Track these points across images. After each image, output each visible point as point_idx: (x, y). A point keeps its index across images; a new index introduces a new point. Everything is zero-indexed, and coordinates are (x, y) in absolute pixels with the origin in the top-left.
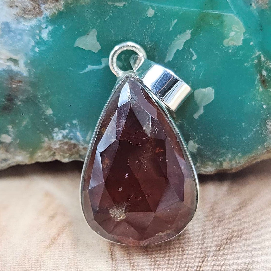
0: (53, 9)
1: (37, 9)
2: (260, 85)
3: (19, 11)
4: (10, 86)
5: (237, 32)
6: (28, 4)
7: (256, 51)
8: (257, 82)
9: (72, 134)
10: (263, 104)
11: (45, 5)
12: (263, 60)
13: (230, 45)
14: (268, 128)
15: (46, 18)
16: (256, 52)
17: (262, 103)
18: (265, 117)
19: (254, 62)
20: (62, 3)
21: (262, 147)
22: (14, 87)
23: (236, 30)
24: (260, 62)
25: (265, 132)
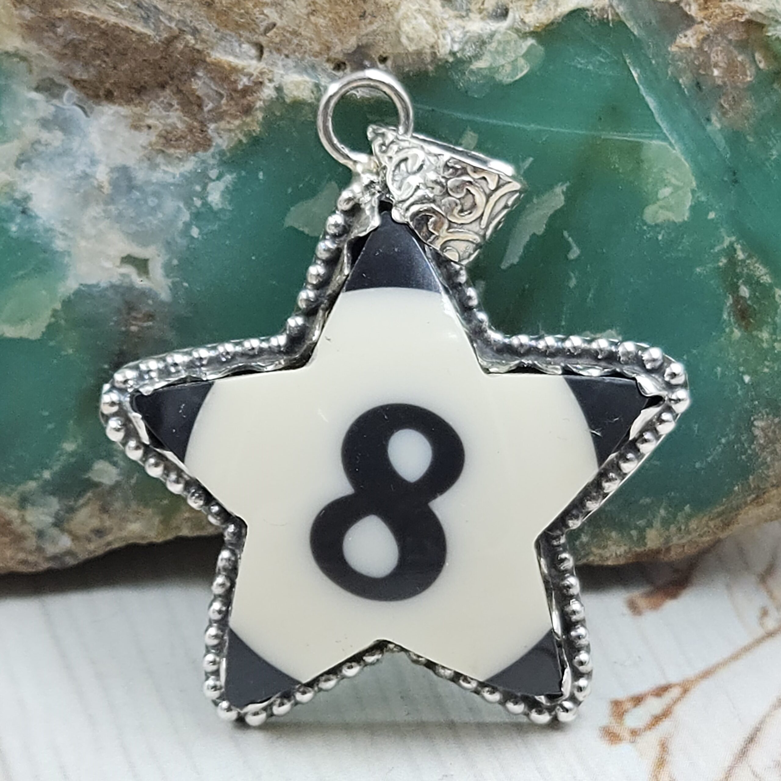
0: (237, 132)
1: (197, 134)
2: (735, 323)
3: (154, 139)
4: (123, 329)
5: (677, 188)
6: (175, 120)
7: (724, 234)
8: (726, 314)
10: (743, 373)
11: (216, 122)
12: (740, 258)
13: (661, 220)
14: (756, 437)
15: (220, 155)
16: (723, 237)
17: (742, 369)
18: (747, 405)
19: (718, 262)
20: (260, 115)
21: (742, 484)
22: (133, 332)
23: (674, 181)
24: (732, 262)
25: (750, 447)
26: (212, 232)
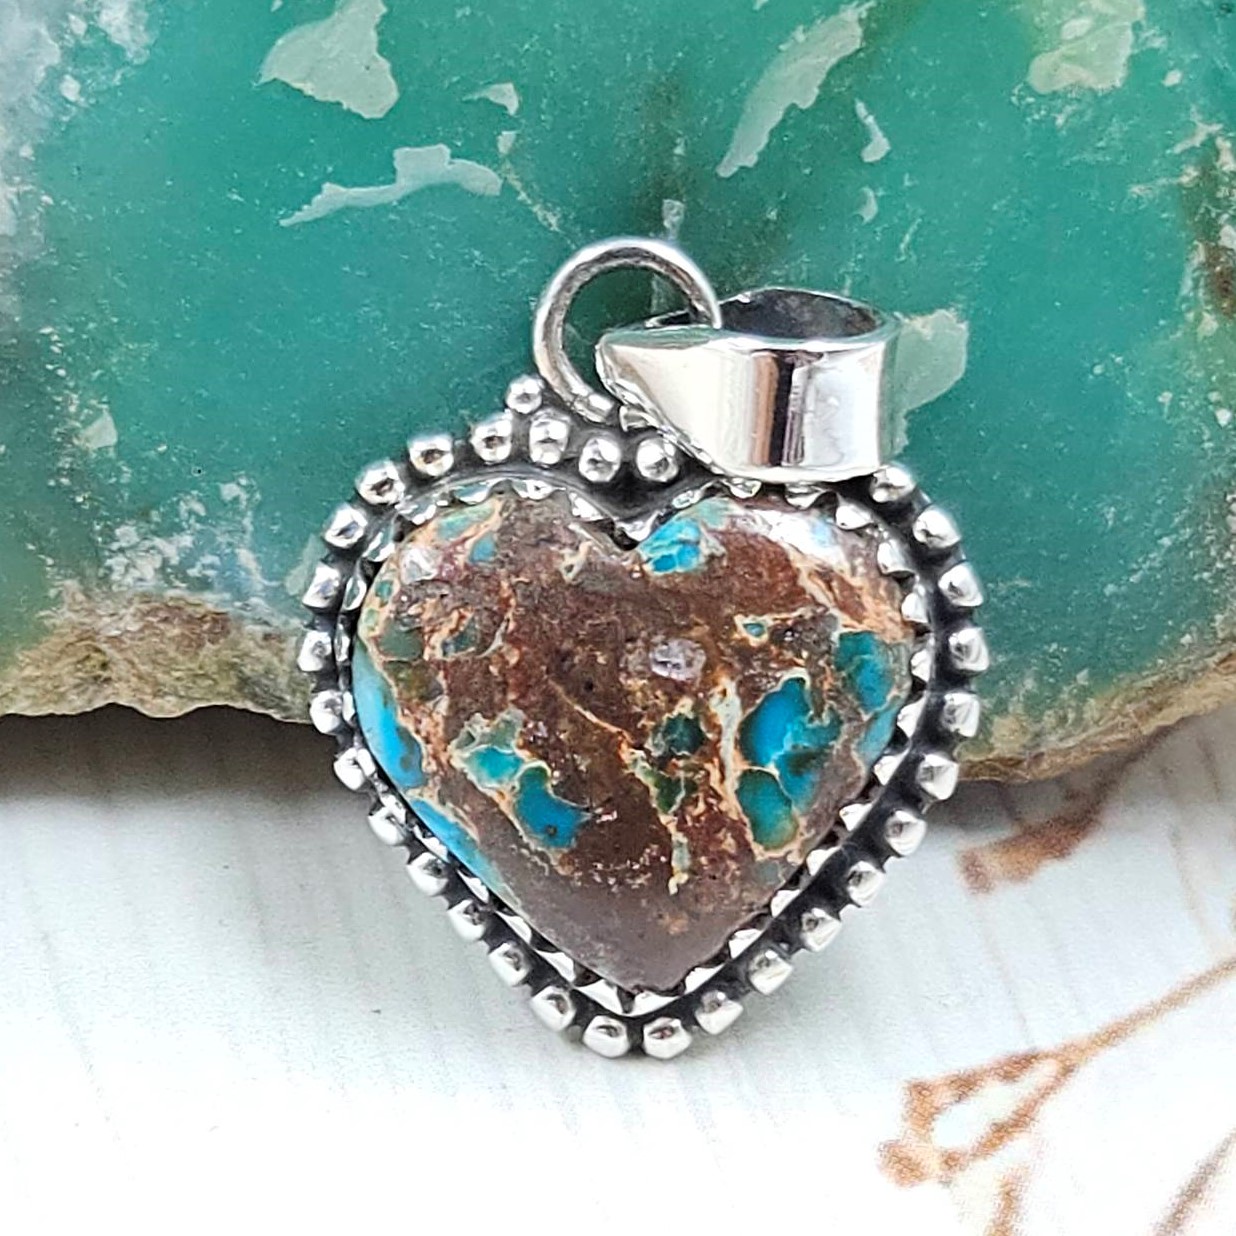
2: (1207, 302)
5: (1101, 20)
7: (1196, 118)
8: (1189, 283)
9: (209, 559)
10: (1218, 404)
12: (1225, 169)
13: (1065, 84)
16: (1194, 124)
17: (1214, 396)
18: (1222, 471)
19: (1178, 176)
21: (1201, 632)
23: (1097, 4)
24: (1209, 174)
25: (1221, 555)
26: (109, 89)
